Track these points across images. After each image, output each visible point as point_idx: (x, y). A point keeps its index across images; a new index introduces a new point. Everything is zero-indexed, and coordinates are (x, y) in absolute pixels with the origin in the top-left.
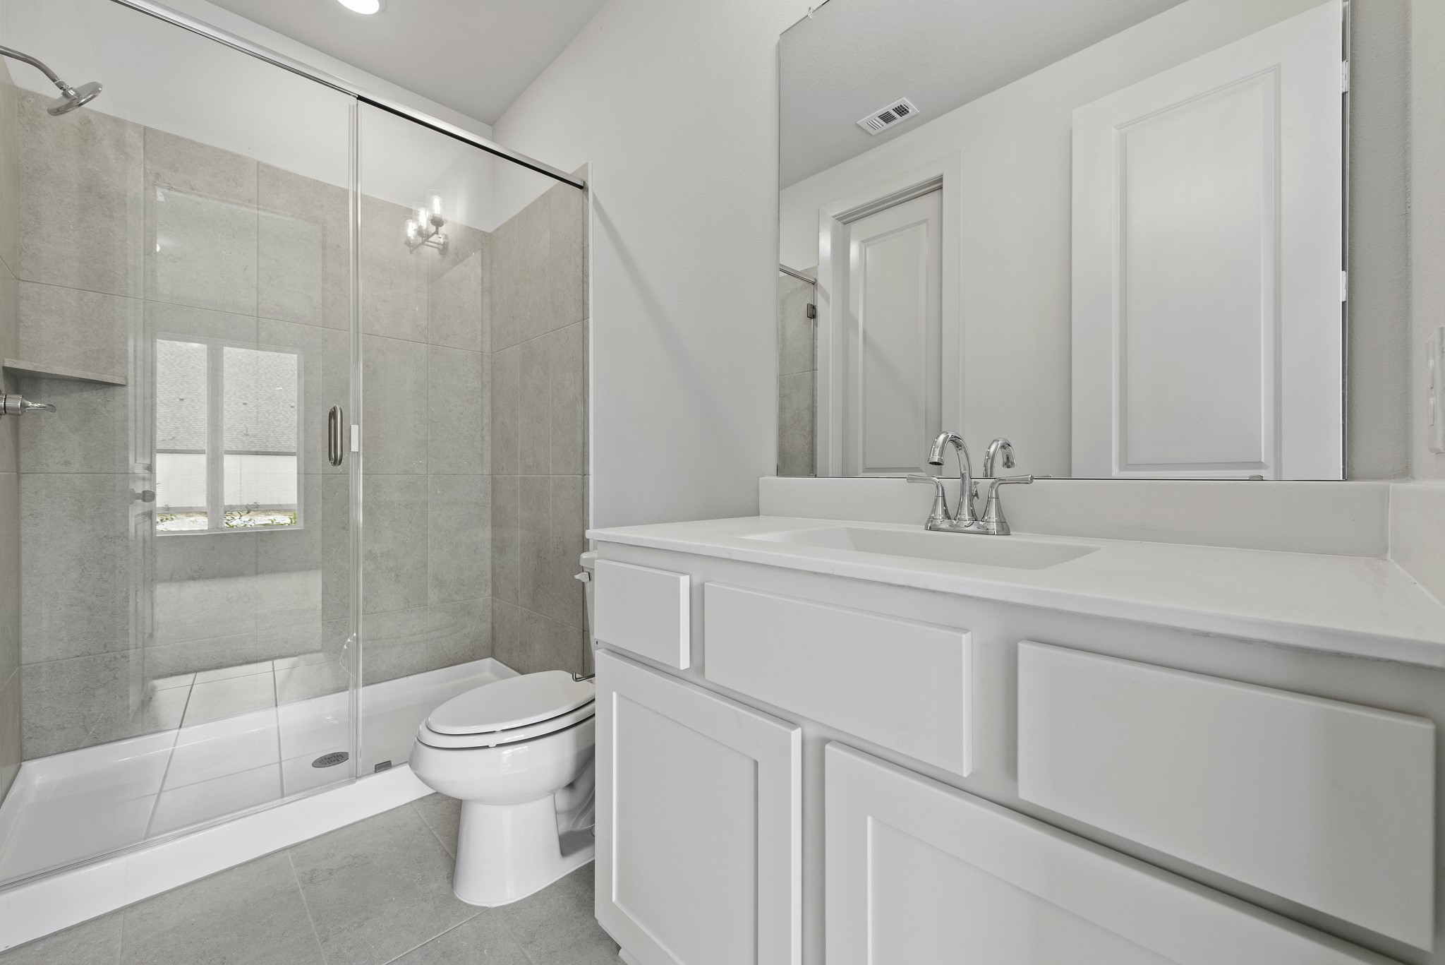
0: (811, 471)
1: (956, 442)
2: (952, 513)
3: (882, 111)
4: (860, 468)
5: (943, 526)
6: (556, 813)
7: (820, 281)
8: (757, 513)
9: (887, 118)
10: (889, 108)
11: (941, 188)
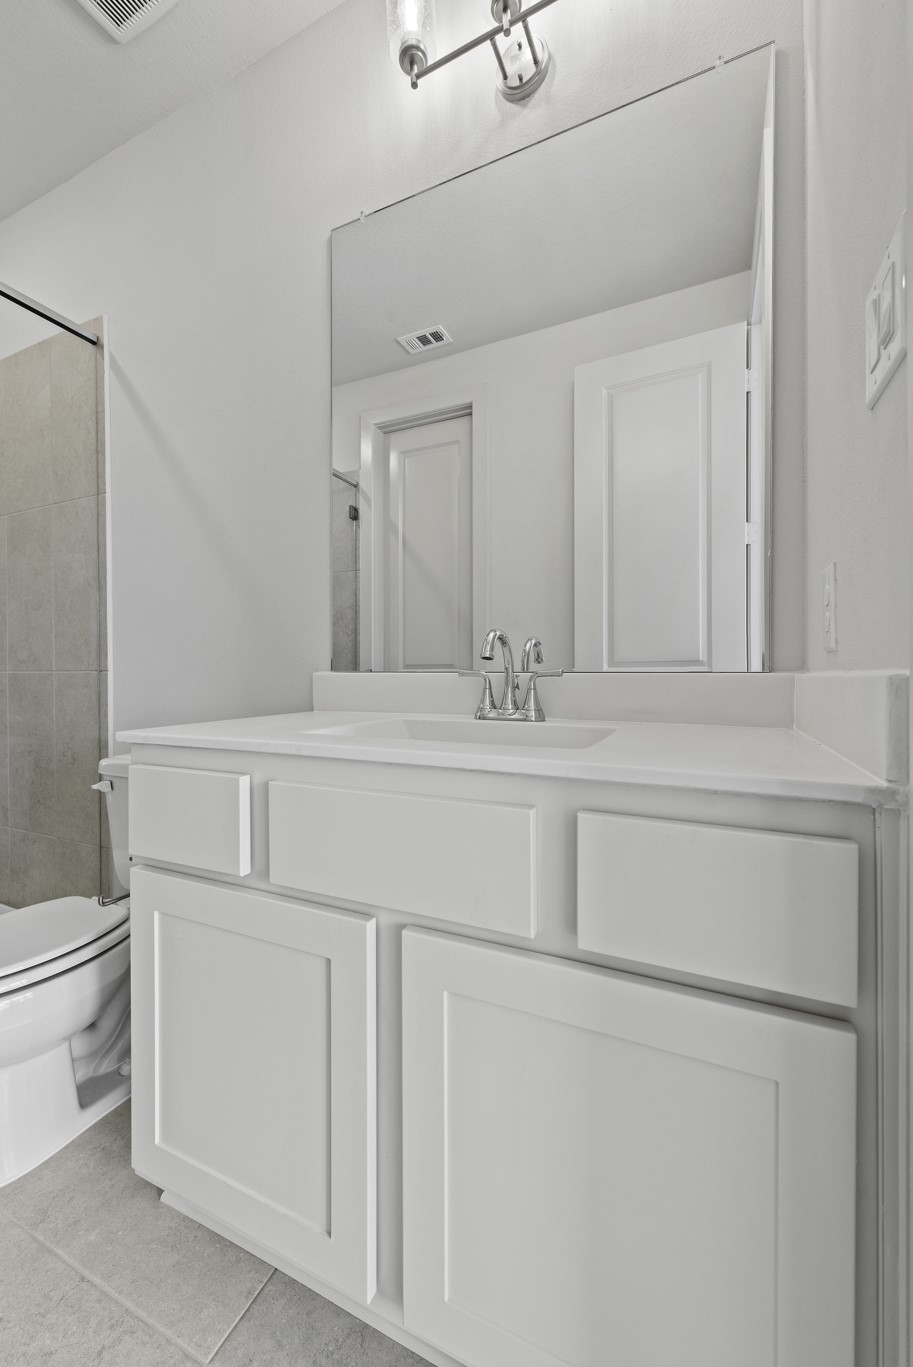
0: (355, 667)
1: (502, 640)
2: (497, 703)
3: (420, 333)
4: (401, 665)
5: (491, 715)
6: (73, 1060)
7: (362, 485)
8: (309, 707)
9: (424, 340)
10: (427, 332)
11: (471, 414)
